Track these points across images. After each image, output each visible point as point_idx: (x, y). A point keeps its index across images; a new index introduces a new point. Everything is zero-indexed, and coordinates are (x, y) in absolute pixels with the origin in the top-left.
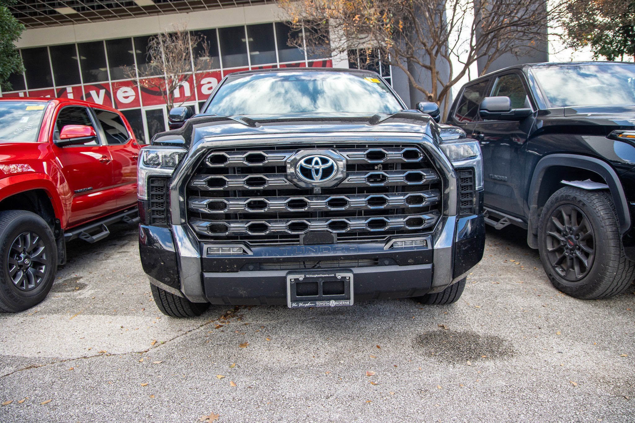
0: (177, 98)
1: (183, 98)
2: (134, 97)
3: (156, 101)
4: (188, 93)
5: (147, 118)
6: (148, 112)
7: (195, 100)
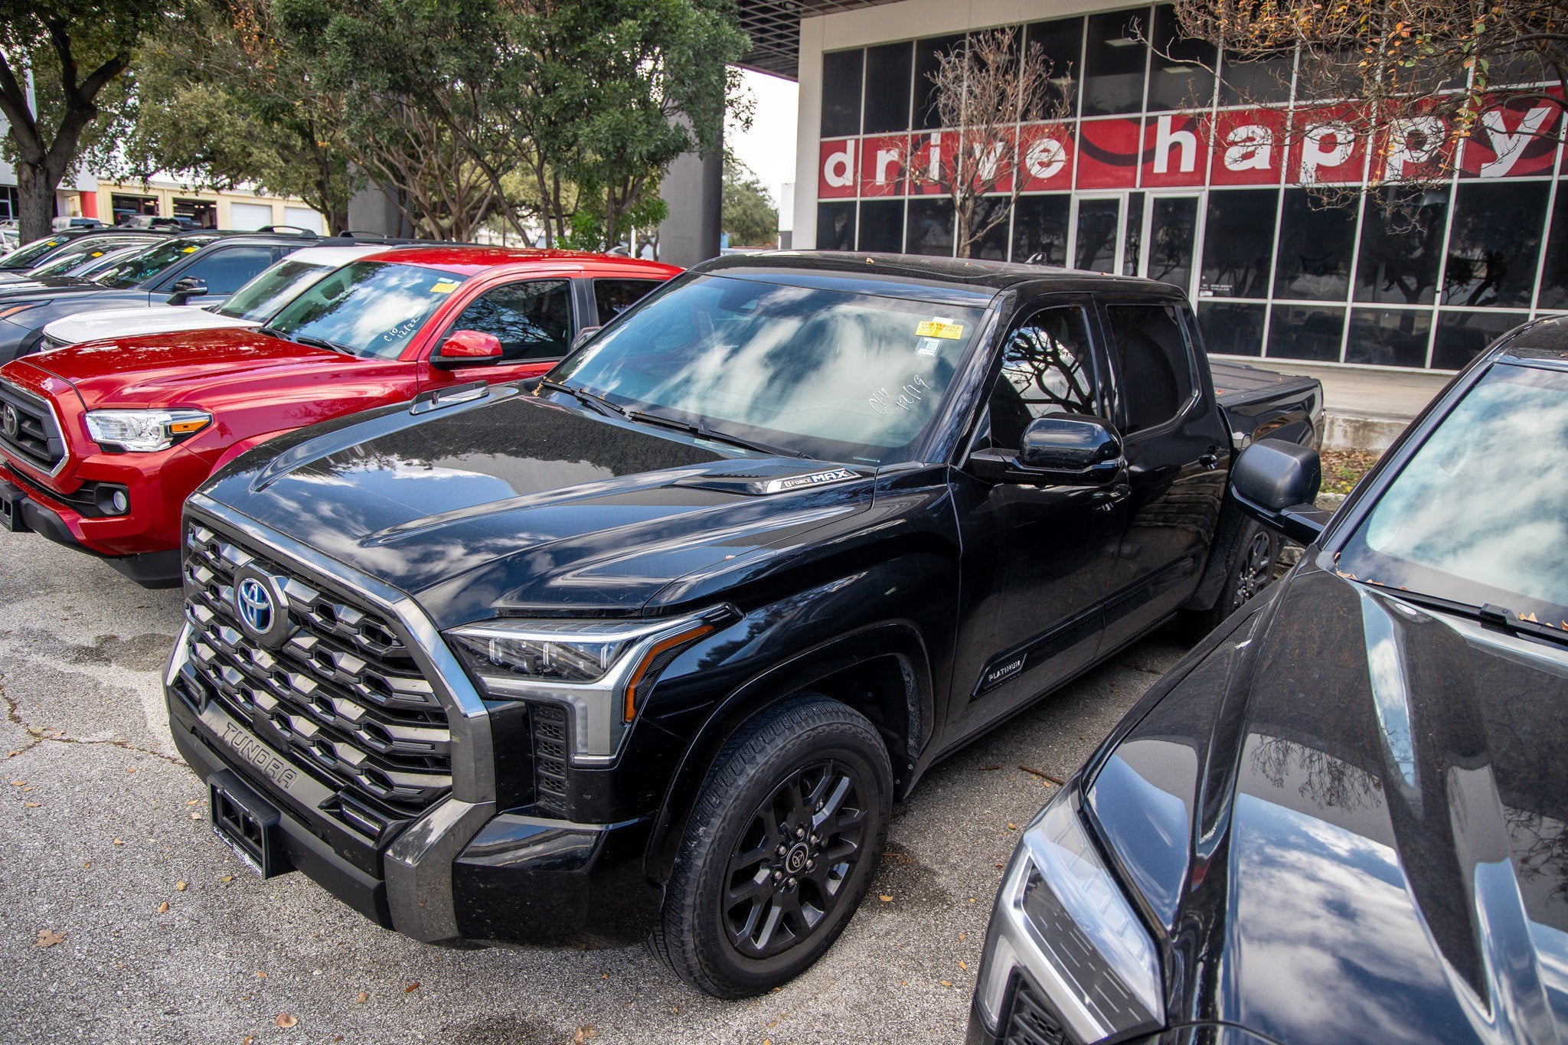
0: (1159, 175)
1: (1174, 175)
2: (1061, 165)
3: (1107, 179)
4: (1187, 164)
5: (1080, 219)
6: (1084, 205)
7: (1204, 184)
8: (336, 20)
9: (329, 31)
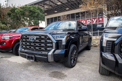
8: (12, 14)
9: (11, 15)
